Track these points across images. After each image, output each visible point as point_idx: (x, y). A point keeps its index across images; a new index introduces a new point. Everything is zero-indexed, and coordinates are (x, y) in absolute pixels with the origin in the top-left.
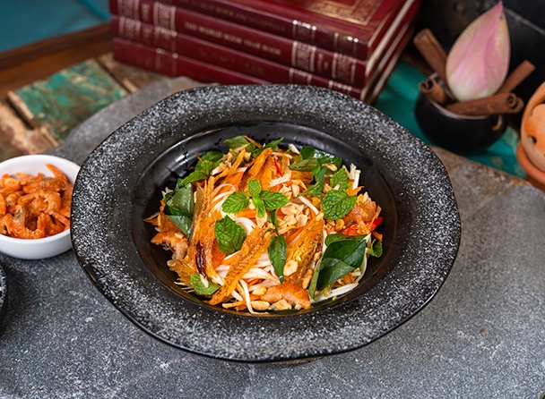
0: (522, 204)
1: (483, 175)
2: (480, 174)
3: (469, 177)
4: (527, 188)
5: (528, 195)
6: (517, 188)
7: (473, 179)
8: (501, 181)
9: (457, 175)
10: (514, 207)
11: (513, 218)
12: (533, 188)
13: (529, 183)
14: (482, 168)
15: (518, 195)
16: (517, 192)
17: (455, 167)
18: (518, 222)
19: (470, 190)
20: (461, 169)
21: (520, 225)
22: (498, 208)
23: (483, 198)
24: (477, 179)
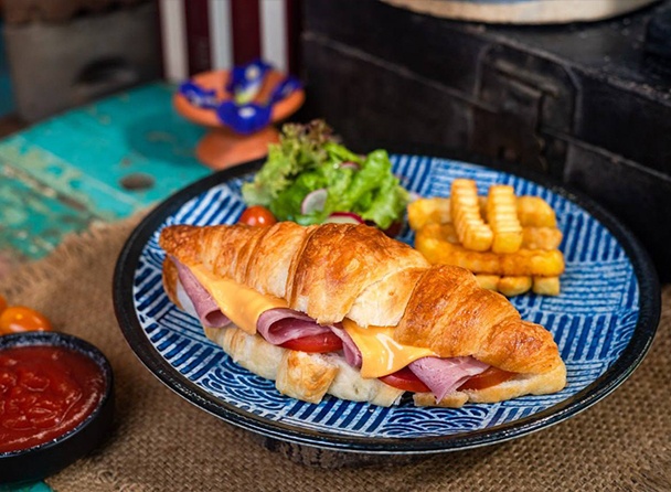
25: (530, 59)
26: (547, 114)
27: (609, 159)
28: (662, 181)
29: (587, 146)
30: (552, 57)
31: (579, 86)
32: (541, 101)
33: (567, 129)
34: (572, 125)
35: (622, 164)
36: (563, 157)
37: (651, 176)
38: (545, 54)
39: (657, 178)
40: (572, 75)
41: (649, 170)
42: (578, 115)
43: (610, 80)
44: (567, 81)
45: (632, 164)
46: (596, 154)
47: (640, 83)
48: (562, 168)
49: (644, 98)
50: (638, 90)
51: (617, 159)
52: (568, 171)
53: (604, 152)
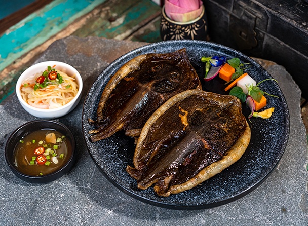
25: (252, 3)
26: (258, 23)
27: (279, 43)
28: (297, 54)
29: (272, 37)
30: (260, 4)
31: (270, 17)
32: (256, 19)
33: (265, 30)
34: (266, 29)
35: (283, 45)
36: (263, 39)
37: (294, 52)
38: (257, 2)
39: (296, 53)
40: (267, 12)
41: (293, 49)
42: (269, 26)
43: (281, 17)
44: (265, 14)
45: (287, 46)
46: (275, 40)
47: (292, 19)
48: (263, 42)
49: (293, 26)
50: (291, 22)
51: (282, 43)
52: (264, 43)
53: (277, 39)
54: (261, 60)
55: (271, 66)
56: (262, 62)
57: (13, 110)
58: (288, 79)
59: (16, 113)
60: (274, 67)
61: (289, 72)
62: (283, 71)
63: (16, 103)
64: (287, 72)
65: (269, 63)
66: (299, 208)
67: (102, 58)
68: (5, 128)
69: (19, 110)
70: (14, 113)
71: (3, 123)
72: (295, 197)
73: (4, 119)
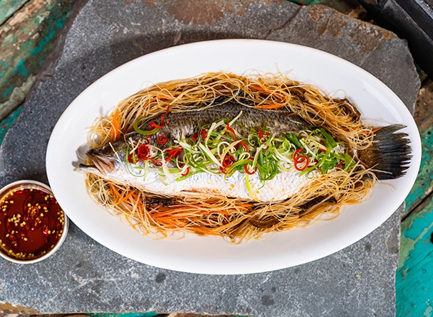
0: (390, 57)
1: (362, 32)
2: (360, 30)
3: (352, 35)
4: (394, 40)
5: (394, 47)
6: (387, 41)
7: (355, 38)
8: (375, 36)
9: (344, 36)
10: (384, 60)
11: (384, 71)
12: (398, 39)
13: (395, 35)
14: (361, 25)
15: (388, 49)
16: (387, 45)
17: (342, 27)
18: (387, 75)
19: (353, 48)
20: (346, 29)
21: (389, 77)
22: (374, 63)
23: (363, 55)
24: (358, 37)
54: (379, 28)
55: (390, 40)
56: (379, 31)
57: (57, 91)
58: (408, 63)
59: (61, 95)
60: (394, 43)
61: (411, 52)
62: (404, 49)
63: (60, 79)
64: (409, 52)
65: (388, 34)
66: (385, 246)
67: (168, 10)
68: (50, 118)
69: (65, 91)
70: (59, 95)
71: (46, 110)
72: (384, 233)
73: (47, 104)
